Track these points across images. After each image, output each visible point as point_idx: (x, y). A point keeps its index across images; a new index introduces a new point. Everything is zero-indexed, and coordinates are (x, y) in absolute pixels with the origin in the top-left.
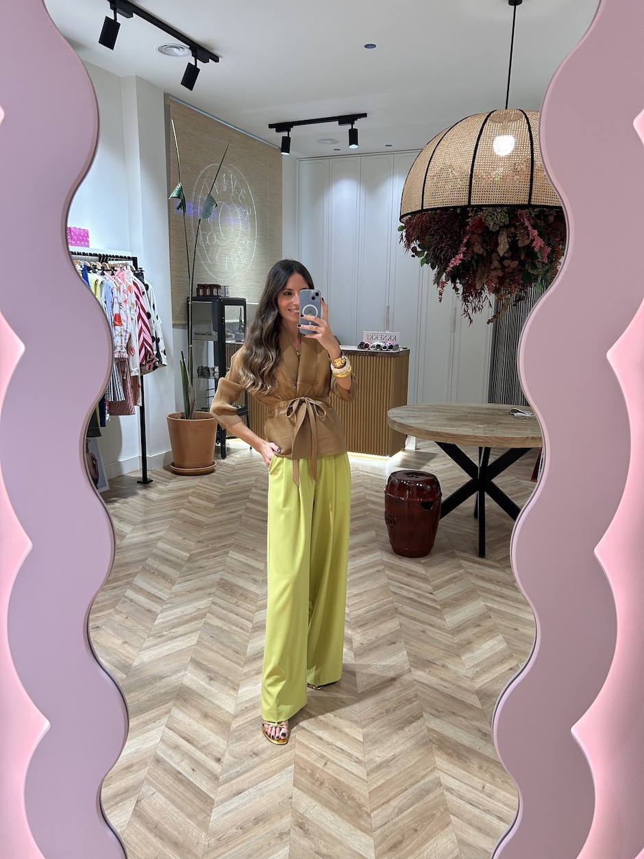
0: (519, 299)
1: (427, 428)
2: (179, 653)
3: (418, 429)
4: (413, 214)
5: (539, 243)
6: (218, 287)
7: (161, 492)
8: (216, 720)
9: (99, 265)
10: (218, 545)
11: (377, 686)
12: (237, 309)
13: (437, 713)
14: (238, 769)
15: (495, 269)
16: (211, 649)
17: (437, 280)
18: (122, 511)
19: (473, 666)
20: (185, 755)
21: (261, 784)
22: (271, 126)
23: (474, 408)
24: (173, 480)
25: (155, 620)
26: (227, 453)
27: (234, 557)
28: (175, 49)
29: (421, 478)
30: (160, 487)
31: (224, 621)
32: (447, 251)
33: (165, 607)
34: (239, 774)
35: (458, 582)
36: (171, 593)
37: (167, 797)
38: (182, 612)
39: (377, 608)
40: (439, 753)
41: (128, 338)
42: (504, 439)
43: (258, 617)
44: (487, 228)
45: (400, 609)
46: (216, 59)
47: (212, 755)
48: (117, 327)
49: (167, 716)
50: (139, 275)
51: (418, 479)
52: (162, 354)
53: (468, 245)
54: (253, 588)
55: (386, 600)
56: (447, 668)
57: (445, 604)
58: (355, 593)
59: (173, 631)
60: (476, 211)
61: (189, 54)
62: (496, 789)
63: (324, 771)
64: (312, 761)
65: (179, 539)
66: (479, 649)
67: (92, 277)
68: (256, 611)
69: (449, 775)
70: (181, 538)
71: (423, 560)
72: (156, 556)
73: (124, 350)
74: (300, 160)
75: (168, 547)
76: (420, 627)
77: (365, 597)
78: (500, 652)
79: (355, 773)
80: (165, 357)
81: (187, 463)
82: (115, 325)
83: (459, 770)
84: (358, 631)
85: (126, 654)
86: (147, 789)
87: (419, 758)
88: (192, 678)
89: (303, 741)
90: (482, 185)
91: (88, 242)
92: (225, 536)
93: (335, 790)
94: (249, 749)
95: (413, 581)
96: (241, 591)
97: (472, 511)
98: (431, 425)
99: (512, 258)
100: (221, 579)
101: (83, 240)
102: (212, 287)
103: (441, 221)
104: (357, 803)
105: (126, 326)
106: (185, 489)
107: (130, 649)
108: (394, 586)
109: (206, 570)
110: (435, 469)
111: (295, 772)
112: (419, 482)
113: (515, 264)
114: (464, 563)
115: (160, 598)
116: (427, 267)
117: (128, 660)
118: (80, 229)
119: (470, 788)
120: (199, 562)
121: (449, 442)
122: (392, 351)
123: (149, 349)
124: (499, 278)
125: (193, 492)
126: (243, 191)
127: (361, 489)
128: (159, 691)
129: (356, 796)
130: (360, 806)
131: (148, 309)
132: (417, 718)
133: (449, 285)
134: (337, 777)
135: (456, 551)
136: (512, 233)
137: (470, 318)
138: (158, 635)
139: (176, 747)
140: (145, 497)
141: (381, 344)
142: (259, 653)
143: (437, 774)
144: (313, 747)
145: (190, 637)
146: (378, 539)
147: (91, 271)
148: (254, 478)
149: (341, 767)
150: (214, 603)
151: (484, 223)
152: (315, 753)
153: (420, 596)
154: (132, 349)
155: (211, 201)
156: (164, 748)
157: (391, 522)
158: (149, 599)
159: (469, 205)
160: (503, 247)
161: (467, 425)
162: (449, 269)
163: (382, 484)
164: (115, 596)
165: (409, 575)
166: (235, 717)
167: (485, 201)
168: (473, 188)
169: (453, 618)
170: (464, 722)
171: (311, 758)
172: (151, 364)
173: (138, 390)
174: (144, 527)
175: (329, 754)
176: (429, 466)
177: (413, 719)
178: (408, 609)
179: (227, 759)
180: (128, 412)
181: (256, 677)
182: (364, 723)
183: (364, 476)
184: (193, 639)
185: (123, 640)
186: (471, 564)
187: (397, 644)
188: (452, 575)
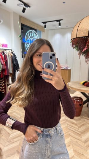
4: (74, 39)
17: (79, 54)
25: (9, 136)
28: (21, 5)
32: (82, 47)
45: (71, 134)
46: (30, 7)
57: (81, 133)
59: (14, 140)
61: (24, 6)
76: (75, 140)
95: (73, 125)
103: (81, 40)
108: (69, 127)
114: (85, 119)
121: (83, 92)
122: (67, 69)
133: (82, 55)
138: (10, 141)
153: (75, 130)
162: (83, 51)
169: (84, 138)
184: (18, 142)
186: (87, 120)
187: (70, 146)
188: (83, 123)
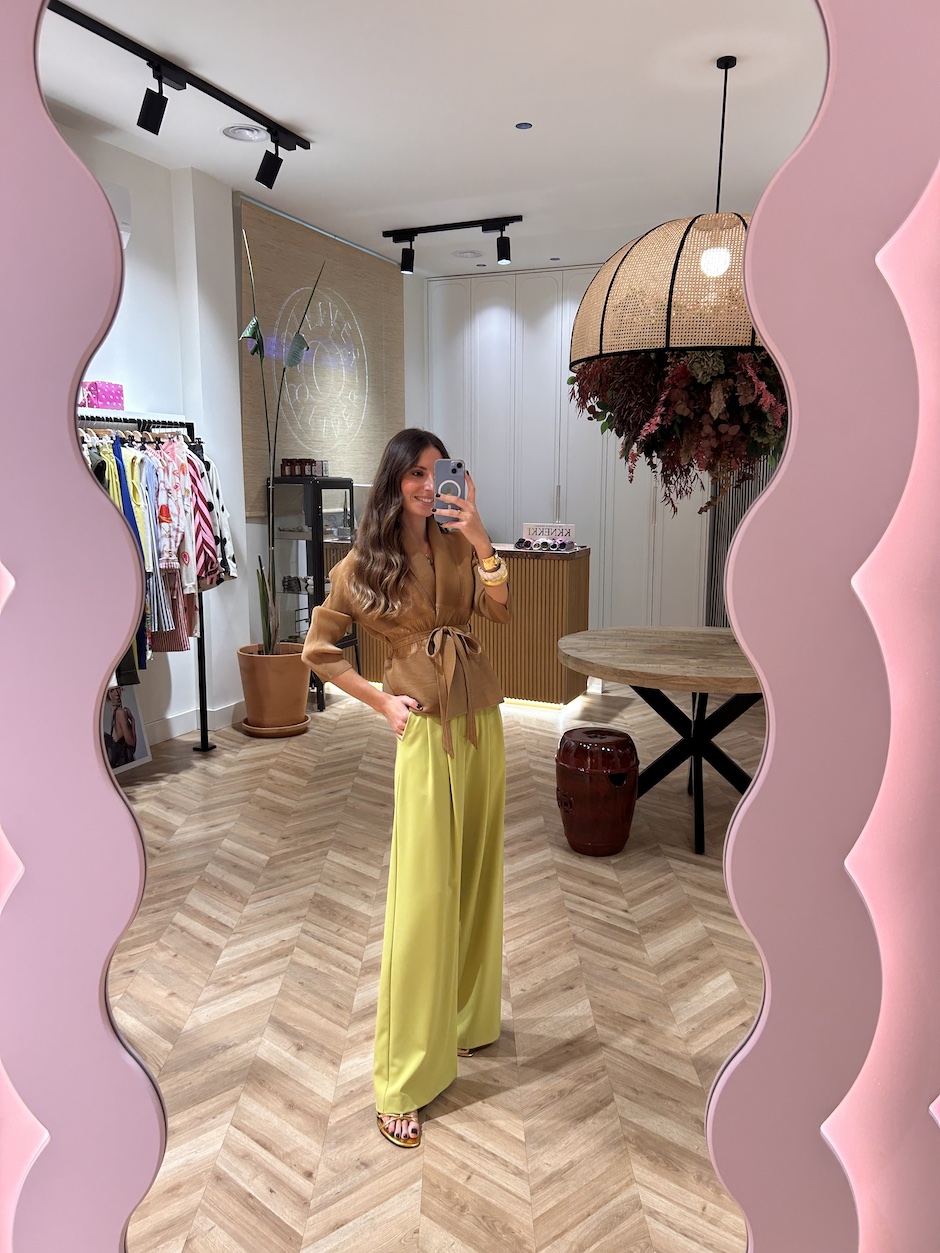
0: (744, 478)
1: (616, 665)
2: (253, 1009)
3: (602, 667)
4: (589, 360)
5: (768, 400)
6: (311, 462)
7: (229, 764)
8: (306, 1112)
9: (138, 436)
10: (311, 843)
11: (546, 1053)
12: (340, 494)
13: (634, 1094)
14: (339, 1188)
15: (707, 437)
16: (299, 1003)
17: (626, 452)
18: (171, 794)
19: (688, 1021)
20: (260, 1168)
21: (372, 1211)
22: (386, 234)
23: (683, 634)
24: (247, 746)
25: (217, 958)
26: (326, 702)
27: (336, 860)
28: (248, 132)
29: (609, 739)
30: (228, 756)
31: (320, 958)
32: (638, 413)
33: (232, 938)
34: (339, 1197)
35: (665, 894)
36: (241, 917)
37: (233, 1234)
38: (258, 946)
39: (547, 935)
40: (638, 1157)
41: (179, 539)
42: (727, 681)
43: (370, 952)
44: (694, 379)
45: (580, 936)
46: (306, 145)
47: (301, 1167)
48: (163, 524)
49: (234, 1108)
50: (196, 448)
51: (603, 741)
52: (230, 561)
53: (667, 403)
54: (362, 908)
55: (560, 922)
56: (650, 1025)
57: (645, 927)
58: (515, 912)
59: (244, 975)
60: (678, 356)
61: (266, 139)
62: (723, 1211)
63: (467, 1190)
64: (448, 1174)
65: (255, 833)
66: (696, 994)
67: (127, 453)
68: (368, 943)
69: (654, 1191)
70: (257, 833)
71: (613, 860)
72: (219, 861)
73: (174, 557)
74: (429, 279)
75: (237, 846)
76: (609, 962)
77: (528, 918)
78: (727, 998)
79: (513, 1190)
80: (235, 565)
81: (267, 720)
82: (161, 521)
83: (667, 1182)
84: (519, 970)
85: (174, 1012)
86: (201, 1222)
87: (608, 1165)
88: (271, 1048)
89: (435, 1143)
90: (685, 320)
91: (122, 402)
92: (323, 828)
93: (483, 1217)
94: (355, 1156)
95: (599, 893)
96: (344, 913)
97: (685, 784)
98: (620, 661)
99: (731, 422)
100: (316, 894)
101: (114, 400)
102: (303, 462)
103: (628, 370)
104: (516, 1237)
105: (177, 523)
106: (263, 758)
107: (180, 1005)
108: (570, 900)
109: (291, 881)
110: (630, 722)
111: (424, 1192)
112: (606, 745)
113: (734, 430)
114: (674, 863)
115: (226, 926)
116: (611, 434)
117: (176, 1021)
118: (110, 384)
119: (683, 1211)
120: (284, 869)
121: (646, 686)
122: (563, 551)
123: (211, 555)
124: (712, 449)
125: (276, 763)
126: (347, 325)
127: (524, 754)
128: (222, 1069)
129: (514, 1227)
130: (520, 1242)
131: (209, 497)
132: (606, 1102)
133: (642, 460)
134: (487, 1198)
135: (662, 846)
136: (730, 387)
137: (673, 506)
138: (222, 982)
139: (246, 1157)
140: (204, 771)
141: (549, 541)
142: (371, 1006)
143: (636, 1189)
144: (451, 1153)
145: (270, 983)
146: (547, 829)
147: (126, 445)
148: (366, 740)
149: (492, 1182)
150: (305, 932)
151: (689, 373)
152: (454, 1160)
153: (609, 915)
154: (185, 556)
155: (300, 343)
156: (228, 1157)
157: (566, 804)
158: (208, 926)
159: (668, 348)
160: (717, 405)
161: (671, 660)
162: (641, 438)
163: (554, 746)
164: (159, 923)
165: (593, 883)
166: (335, 1106)
167: (689, 342)
168: (672, 323)
169: (658, 948)
170: (675, 1109)
171: (446, 1169)
172: (215, 576)
173: (195, 614)
174: (203, 817)
175: (474, 1162)
176: (622, 717)
177: (598, 1105)
178: (593, 937)
179: (321, 1174)
180: (180, 647)
181: (366, 1044)
182: (527, 1112)
183: (527, 733)
184: (274, 988)
185: (169, 991)
186: (684, 864)
187: (576, 990)
188: (656, 882)
